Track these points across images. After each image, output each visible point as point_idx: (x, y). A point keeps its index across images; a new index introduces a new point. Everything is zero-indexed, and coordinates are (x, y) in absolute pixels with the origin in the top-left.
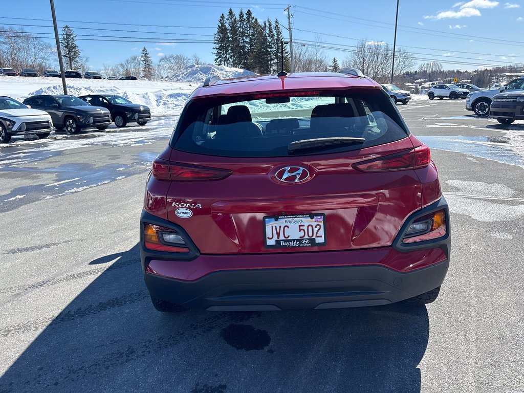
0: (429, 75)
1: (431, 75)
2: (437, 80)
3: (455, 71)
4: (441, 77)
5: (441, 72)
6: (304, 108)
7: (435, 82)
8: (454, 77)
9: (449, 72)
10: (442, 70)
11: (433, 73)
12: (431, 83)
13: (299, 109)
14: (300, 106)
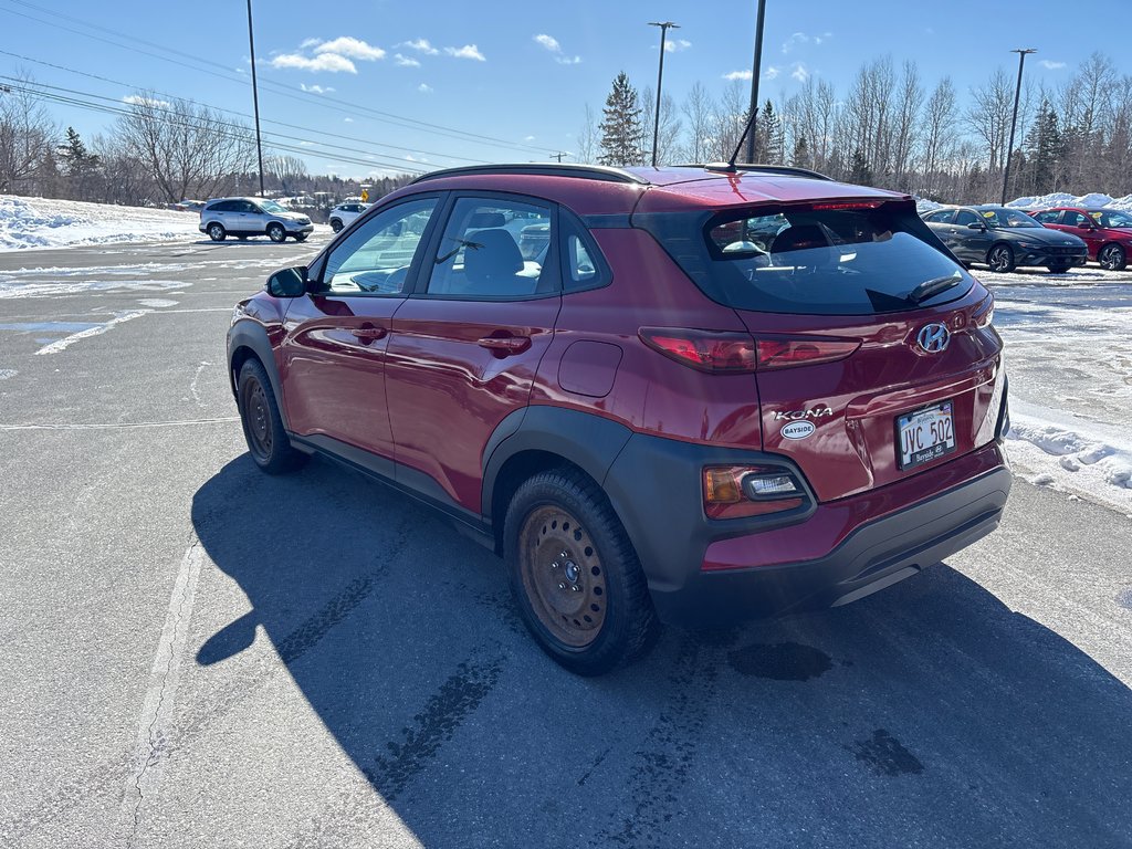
0: (283, 184)
1: (286, 183)
2: (301, 195)
3: (331, 178)
4: (306, 188)
5: (303, 178)
6: (53, 247)
7: (298, 198)
8: (332, 190)
9: (318, 178)
10: (306, 175)
11: (290, 179)
12: (290, 199)
13: (40, 247)
14: (39, 240)
